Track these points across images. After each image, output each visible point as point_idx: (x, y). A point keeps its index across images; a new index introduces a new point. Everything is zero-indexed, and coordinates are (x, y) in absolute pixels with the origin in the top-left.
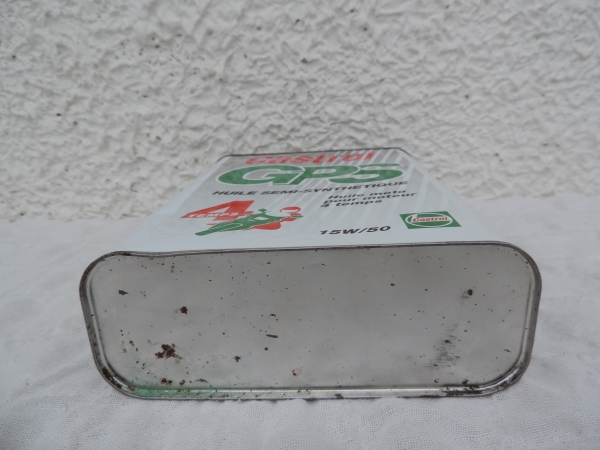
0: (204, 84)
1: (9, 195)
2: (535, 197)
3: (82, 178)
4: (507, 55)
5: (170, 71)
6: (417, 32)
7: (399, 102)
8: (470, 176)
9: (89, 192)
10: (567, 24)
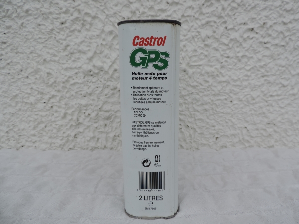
0: (111, 92)
1: (18, 138)
3: (52, 131)
5: (96, 86)
6: (208, 73)
7: (200, 103)
8: (233, 137)
9: (55, 138)
10: (277, 71)
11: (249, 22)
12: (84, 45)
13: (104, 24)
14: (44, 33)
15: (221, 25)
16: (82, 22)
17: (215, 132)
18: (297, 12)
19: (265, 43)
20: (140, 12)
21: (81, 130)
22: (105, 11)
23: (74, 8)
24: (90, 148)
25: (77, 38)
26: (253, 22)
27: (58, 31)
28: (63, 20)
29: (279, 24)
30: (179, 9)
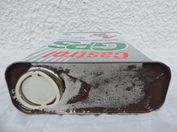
0: (52, 9)
2: (152, 48)
3: (14, 36)
4: (146, 4)
5: (42, 4)
7: (113, 17)
8: (133, 41)
9: (17, 41)
21: (34, 36)
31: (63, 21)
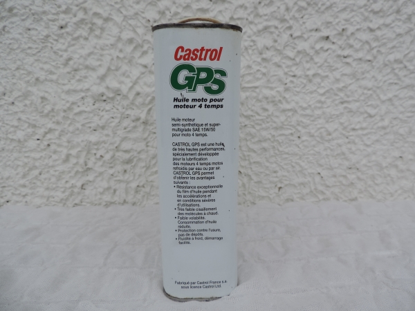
0: (133, 124)
1: (1, 189)
3: (50, 179)
5: (111, 116)
6: (267, 98)
7: (256, 139)
8: (302, 186)
9: (54, 189)
10: (361, 96)
11: (322, 28)
12: (93, 58)
13: (120, 28)
14: (35, 41)
15: (284, 31)
16: (90, 25)
17: (277, 179)
18: (389, 13)
19: (345, 57)
20: (172, 12)
21: (91, 178)
22: (123, 10)
23: (77, 6)
24: (104, 203)
25: (83, 48)
26: (328, 27)
27: (56, 38)
28: (63, 23)
29: (364, 30)
30: (226, 9)
31: (152, 147)
